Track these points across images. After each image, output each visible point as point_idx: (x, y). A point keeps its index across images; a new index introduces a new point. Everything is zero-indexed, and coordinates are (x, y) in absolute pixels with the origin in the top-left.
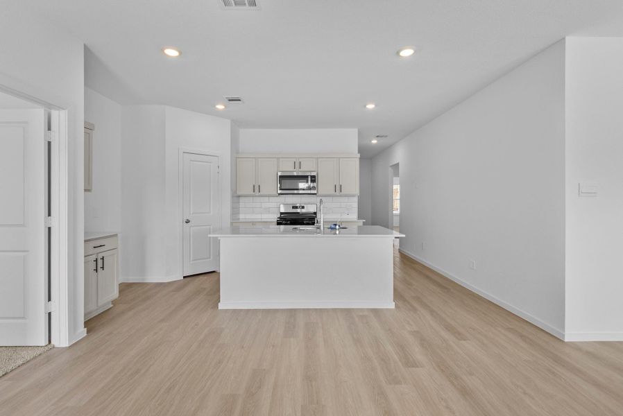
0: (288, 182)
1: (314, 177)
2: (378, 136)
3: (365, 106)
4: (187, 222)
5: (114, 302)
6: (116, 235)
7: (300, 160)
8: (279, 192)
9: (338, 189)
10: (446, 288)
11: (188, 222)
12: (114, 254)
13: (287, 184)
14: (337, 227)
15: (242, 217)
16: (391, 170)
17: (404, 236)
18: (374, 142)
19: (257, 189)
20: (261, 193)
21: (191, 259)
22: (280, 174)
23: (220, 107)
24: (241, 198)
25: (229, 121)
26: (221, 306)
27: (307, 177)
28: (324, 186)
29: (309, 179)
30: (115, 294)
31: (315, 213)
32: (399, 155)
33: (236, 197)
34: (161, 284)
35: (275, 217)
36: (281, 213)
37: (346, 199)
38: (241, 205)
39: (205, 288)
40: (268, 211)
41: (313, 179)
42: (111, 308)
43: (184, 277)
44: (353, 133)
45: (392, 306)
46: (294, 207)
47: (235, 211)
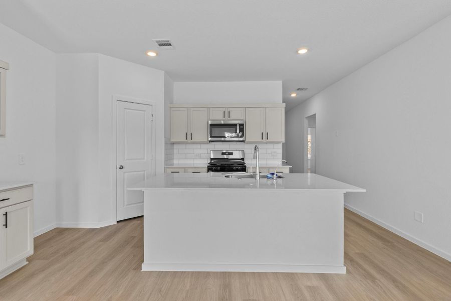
0: (217, 129)
1: (241, 125)
2: (298, 89)
3: (297, 52)
4: (120, 168)
5: (29, 259)
6: (31, 185)
7: (229, 109)
8: (210, 139)
9: (265, 136)
10: (389, 242)
11: (122, 168)
12: (26, 207)
13: (217, 131)
14: (275, 176)
15: (175, 162)
16: (306, 122)
17: (364, 191)
18: (294, 95)
19: (189, 136)
20: (193, 140)
21: (125, 204)
22: (210, 122)
23: (152, 54)
24: (175, 145)
25: (163, 72)
26: (145, 268)
27: (235, 125)
28: (251, 133)
29: (238, 127)
30: (30, 250)
31: (243, 159)
32: (316, 107)
33: (170, 144)
34: (93, 230)
35: (205, 163)
36: (212, 159)
37: (271, 146)
38: (175, 151)
39: (135, 237)
40: (199, 157)
41: (242, 127)
42: (25, 266)
43: (118, 222)
44: (279, 84)
45: (343, 271)
46: (223, 154)
47: (169, 157)
